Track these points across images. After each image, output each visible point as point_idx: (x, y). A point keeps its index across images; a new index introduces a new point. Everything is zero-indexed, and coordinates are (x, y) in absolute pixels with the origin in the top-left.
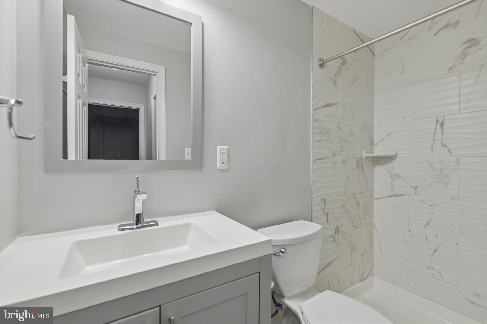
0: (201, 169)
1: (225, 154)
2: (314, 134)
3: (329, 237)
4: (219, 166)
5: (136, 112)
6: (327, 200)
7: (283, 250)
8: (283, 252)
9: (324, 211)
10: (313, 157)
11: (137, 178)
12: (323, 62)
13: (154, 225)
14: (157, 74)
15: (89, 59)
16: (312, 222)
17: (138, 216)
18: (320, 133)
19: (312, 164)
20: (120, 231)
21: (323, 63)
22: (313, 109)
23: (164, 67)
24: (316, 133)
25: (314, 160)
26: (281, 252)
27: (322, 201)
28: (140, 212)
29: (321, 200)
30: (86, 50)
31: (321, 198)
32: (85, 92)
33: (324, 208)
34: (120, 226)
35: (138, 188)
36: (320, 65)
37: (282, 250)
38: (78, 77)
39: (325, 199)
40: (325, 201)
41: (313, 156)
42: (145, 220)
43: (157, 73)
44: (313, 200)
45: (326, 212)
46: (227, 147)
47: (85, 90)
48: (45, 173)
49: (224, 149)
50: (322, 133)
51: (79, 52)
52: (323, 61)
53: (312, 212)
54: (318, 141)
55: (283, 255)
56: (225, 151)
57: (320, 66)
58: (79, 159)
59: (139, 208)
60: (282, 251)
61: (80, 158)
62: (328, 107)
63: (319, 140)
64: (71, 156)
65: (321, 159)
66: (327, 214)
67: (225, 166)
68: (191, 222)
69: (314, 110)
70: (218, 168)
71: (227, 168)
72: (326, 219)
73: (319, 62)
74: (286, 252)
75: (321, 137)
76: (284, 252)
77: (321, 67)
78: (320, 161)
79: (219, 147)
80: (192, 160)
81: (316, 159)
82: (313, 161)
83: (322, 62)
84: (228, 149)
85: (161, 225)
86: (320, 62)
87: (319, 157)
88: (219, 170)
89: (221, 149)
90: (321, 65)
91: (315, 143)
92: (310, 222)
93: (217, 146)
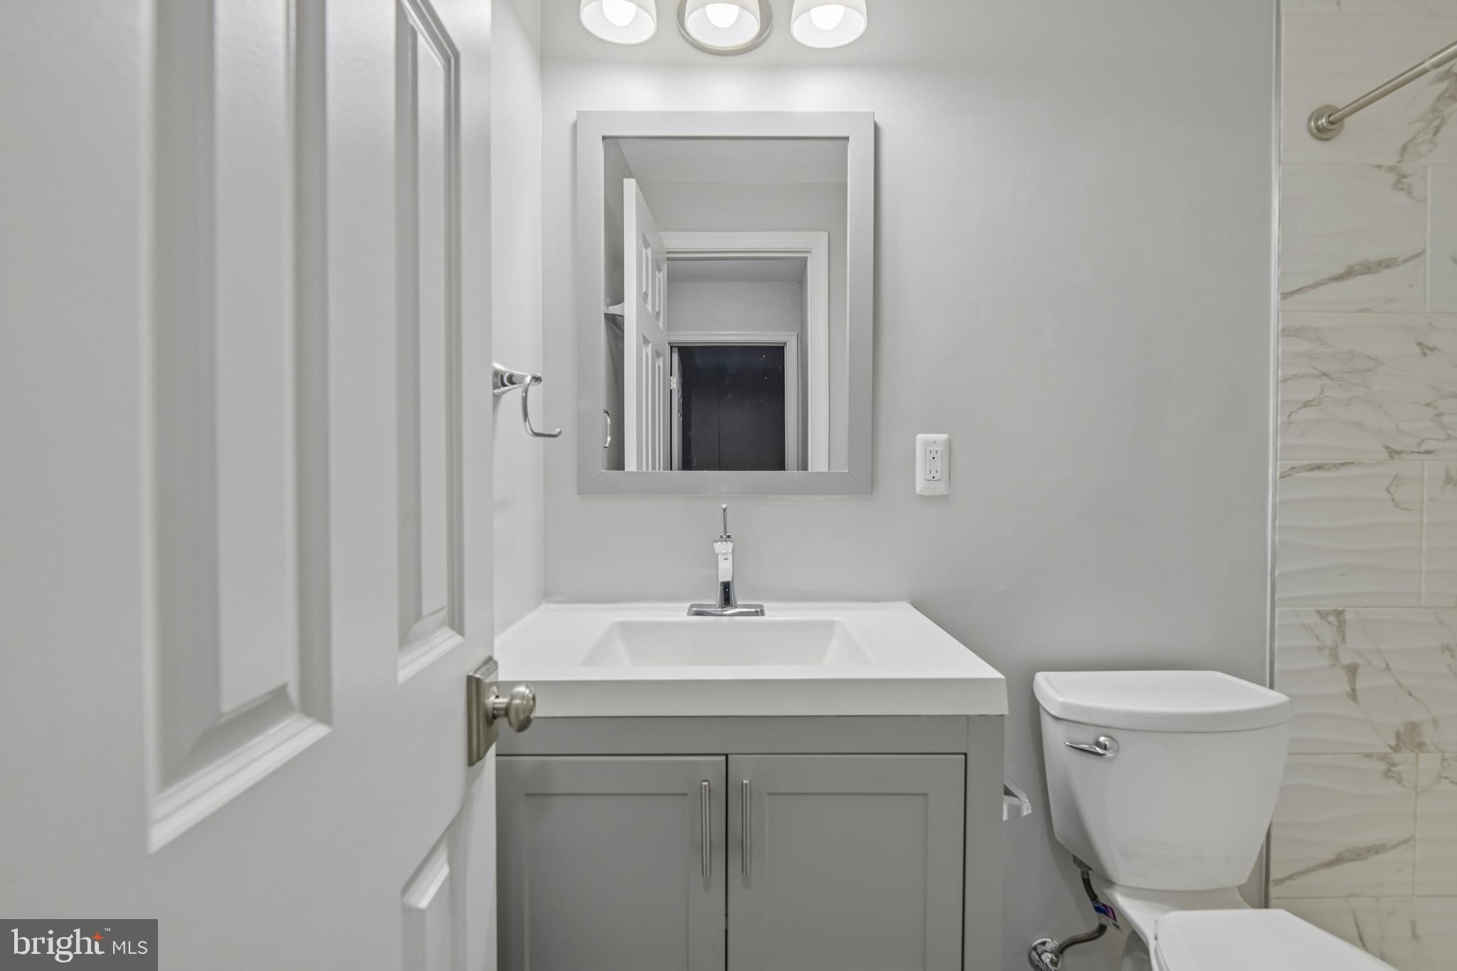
0: (871, 495)
1: (938, 457)
2: (1285, 381)
3: (1359, 754)
4: (920, 486)
5: (777, 352)
6: (1348, 616)
7: (1104, 741)
8: (1105, 748)
9: (1334, 654)
10: (1278, 462)
11: (725, 510)
12: (1331, 118)
13: (756, 613)
14: (808, 255)
15: (668, 252)
16: (1272, 687)
17: (726, 587)
18: (1315, 377)
19: (1273, 487)
20: (690, 615)
21: (1332, 123)
22: (1282, 294)
23: (825, 235)
24: (1296, 375)
25: (1280, 474)
26: (1098, 744)
27: (1326, 620)
28: (729, 579)
29: (1322, 615)
30: (661, 233)
31: (1319, 608)
32: (659, 328)
33: (1336, 646)
34: (692, 606)
35: (725, 532)
36: (1315, 131)
37: (1102, 739)
38: (645, 301)
39: (1339, 614)
40: (1339, 622)
41: (1278, 457)
42: (739, 603)
43: (810, 252)
44: (1277, 609)
45: (1346, 659)
46: (943, 437)
47: (661, 324)
48: (578, 494)
49: (934, 442)
50: (1326, 375)
51: (647, 245)
52: (1329, 116)
53: (1272, 653)
54: (1306, 404)
55: (1106, 756)
56: (939, 449)
57: (1319, 135)
58: (644, 469)
59: (725, 572)
60: (1101, 743)
61: (647, 468)
62: (1360, 278)
63: (1312, 401)
64: (631, 464)
65: (1319, 467)
66: (1352, 670)
67: (940, 489)
68: (836, 619)
69: (1285, 296)
70: (918, 493)
71: (946, 493)
72: (1348, 688)
73: (1313, 124)
74: (1116, 748)
75: (1323, 391)
76: (1108, 747)
77: (1324, 136)
78: (1317, 474)
79: (921, 437)
80: (847, 471)
81: (1293, 468)
82: (1278, 476)
83: (1324, 120)
84: (949, 443)
85: (769, 616)
86: (1316, 120)
87: (1314, 462)
88: (922, 496)
89: (927, 443)
90: (1319, 129)
91: (1292, 412)
92: (1263, 685)
93: (917, 434)
